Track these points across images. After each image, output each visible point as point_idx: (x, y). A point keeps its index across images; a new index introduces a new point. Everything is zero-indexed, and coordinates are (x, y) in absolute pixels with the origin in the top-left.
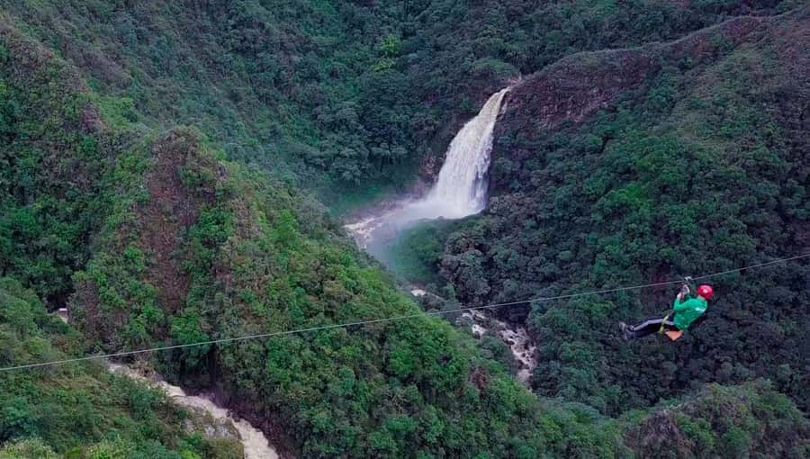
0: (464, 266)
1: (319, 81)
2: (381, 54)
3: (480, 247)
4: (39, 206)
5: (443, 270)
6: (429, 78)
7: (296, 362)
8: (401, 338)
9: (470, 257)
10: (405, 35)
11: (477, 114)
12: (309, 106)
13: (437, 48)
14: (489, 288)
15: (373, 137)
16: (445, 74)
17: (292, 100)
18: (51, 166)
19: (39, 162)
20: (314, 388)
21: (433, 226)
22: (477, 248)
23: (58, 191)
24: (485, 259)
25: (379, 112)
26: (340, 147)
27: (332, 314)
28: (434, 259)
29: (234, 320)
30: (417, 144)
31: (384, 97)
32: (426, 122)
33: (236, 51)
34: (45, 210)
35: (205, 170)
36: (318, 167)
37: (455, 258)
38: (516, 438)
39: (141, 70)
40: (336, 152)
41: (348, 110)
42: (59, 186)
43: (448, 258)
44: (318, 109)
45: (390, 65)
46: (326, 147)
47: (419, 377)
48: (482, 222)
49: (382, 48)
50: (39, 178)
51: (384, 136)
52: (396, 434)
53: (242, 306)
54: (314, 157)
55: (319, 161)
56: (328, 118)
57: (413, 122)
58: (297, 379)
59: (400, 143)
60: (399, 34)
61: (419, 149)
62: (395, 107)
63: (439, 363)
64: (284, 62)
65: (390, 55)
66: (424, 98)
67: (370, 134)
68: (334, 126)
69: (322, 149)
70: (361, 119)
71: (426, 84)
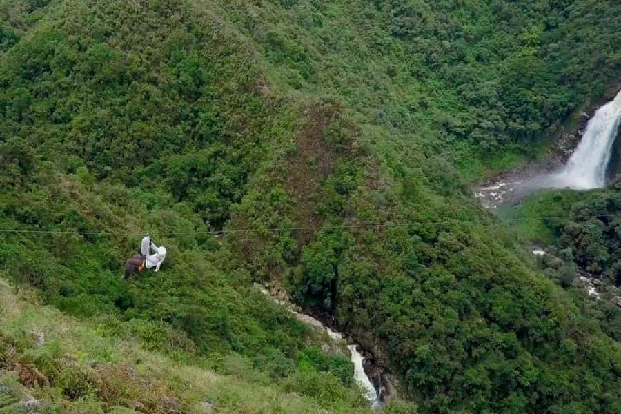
0: (585, 233)
1: (466, 63)
2: (523, 43)
3: (604, 219)
4: (212, 150)
5: (564, 235)
6: (565, 66)
7: (407, 299)
8: (506, 289)
9: (593, 226)
10: (548, 27)
11: (611, 99)
12: (453, 82)
13: (577, 40)
14: (609, 256)
15: (511, 113)
16: (582, 62)
17: (441, 78)
18: (225, 120)
19: (217, 116)
20: (421, 324)
21: (559, 194)
22: (599, 218)
23: (228, 139)
24: (607, 229)
25: (517, 93)
26: (480, 119)
27: (444, 261)
28: (558, 225)
29: (356, 256)
30: (551, 121)
31: (523, 80)
32: (561, 103)
33: (395, 34)
34: (216, 154)
35: (345, 131)
36: (458, 135)
37: (577, 225)
38: (608, 394)
39: (313, 48)
40: (476, 123)
41: (488, 88)
42: (229, 136)
43: (571, 225)
44: (462, 86)
45: (531, 53)
46: (467, 119)
47: (518, 325)
48: (607, 195)
49: (525, 38)
50: (214, 129)
51: (520, 113)
52: (492, 374)
53: (363, 245)
54: (455, 126)
55: (459, 130)
56: (472, 95)
57: (548, 103)
58: (406, 314)
59: (535, 119)
60: (543, 27)
61: (553, 127)
62: (533, 89)
63: (539, 316)
64: (436, 47)
65: (533, 45)
66: (561, 82)
67: (508, 110)
68: (475, 102)
69: (463, 120)
70: (501, 98)
71: (564, 70)
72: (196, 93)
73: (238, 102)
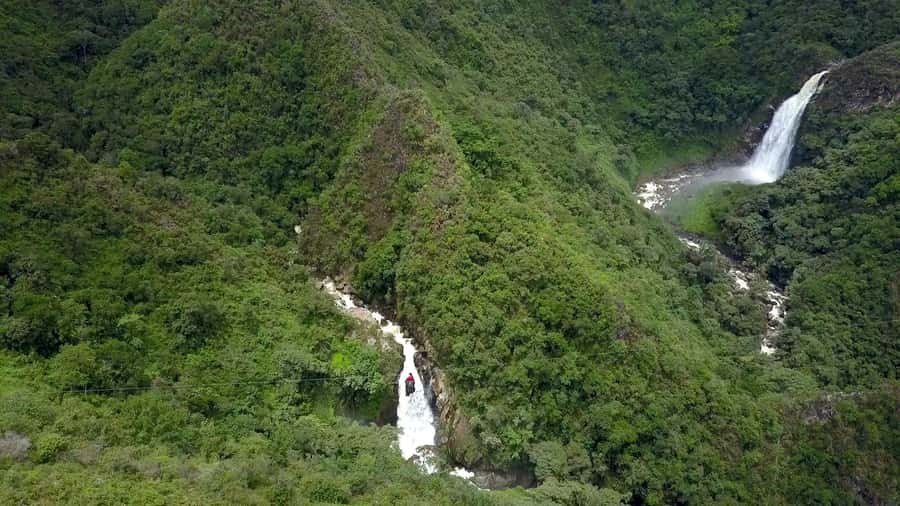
0: (744, 228)
1: (662, 52)
2: (723, 31)
3: (765, 214)
5: (725, 230)
6: (758, 57)
9: (753, 222)
10: (750, 15)
11: (797, 92)
12: (647, 72)
13: (775, 29)
14: (764, 251)
15: (699, 105)
16: (773, 53)
17: (634, 67)
21: (729, 189)
22: (761, 214)
24: (766, 224)
25: (707, 83)
26: (668, 110)
28: (721, 219)
30: (738, 113)
31: (714, 71)
32: (748, 95)
33: (591, 21)
36: (644, 125)
37: (740, 220)
39: (495, 36)
40: (663, 113)
41: (680, 79)
43: (732, 219)
44: (654, 77)
45: (728, 42)
46: (654, 110)
48: (770, 191)
49: (724, 26)
51: (708, 104)
54: (642, 117)
55: (645, 121)
56: (663, 85)
57: (736, 95)
59: (722, 111)
60: (744, 14)
61: (740, 119)
62: (723, 80)
64: (632, 35)
65: (732, 33)
66: (751, 73)
67: (697, 101)
68: (666, 92)
69: (652, 111)
70: (691, 89)
71: (755, 62)
72: (300, 84)
73: (338, 95)
